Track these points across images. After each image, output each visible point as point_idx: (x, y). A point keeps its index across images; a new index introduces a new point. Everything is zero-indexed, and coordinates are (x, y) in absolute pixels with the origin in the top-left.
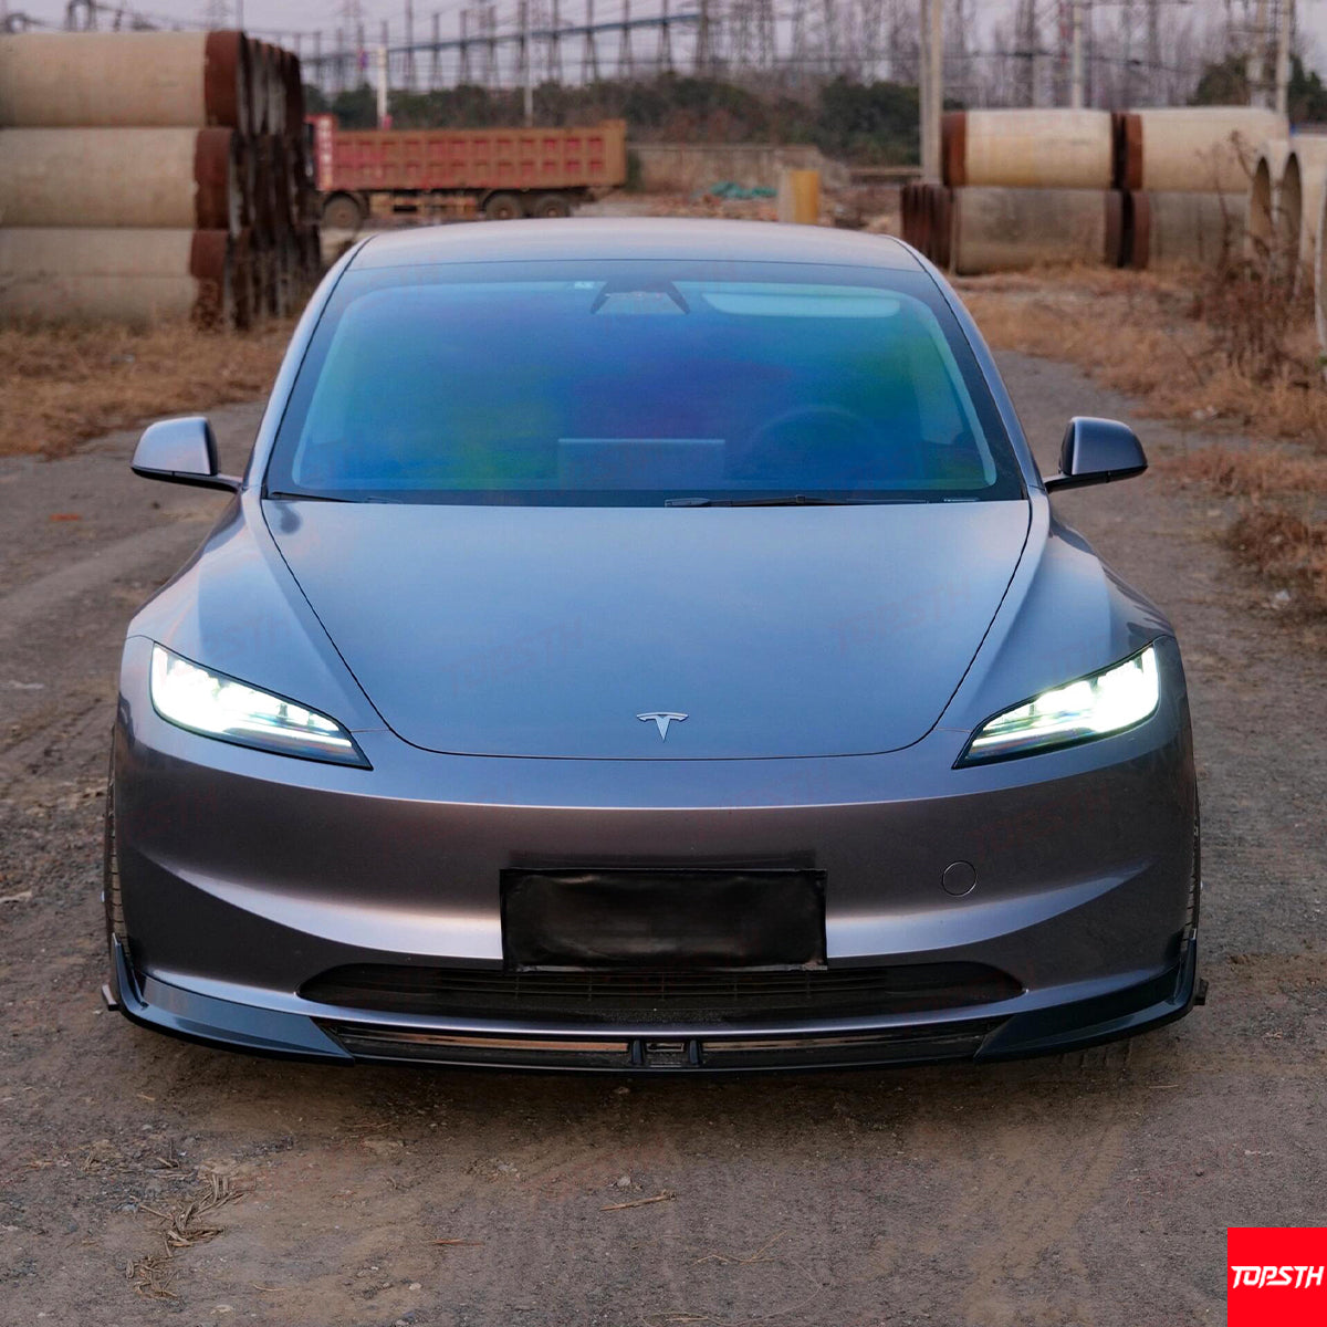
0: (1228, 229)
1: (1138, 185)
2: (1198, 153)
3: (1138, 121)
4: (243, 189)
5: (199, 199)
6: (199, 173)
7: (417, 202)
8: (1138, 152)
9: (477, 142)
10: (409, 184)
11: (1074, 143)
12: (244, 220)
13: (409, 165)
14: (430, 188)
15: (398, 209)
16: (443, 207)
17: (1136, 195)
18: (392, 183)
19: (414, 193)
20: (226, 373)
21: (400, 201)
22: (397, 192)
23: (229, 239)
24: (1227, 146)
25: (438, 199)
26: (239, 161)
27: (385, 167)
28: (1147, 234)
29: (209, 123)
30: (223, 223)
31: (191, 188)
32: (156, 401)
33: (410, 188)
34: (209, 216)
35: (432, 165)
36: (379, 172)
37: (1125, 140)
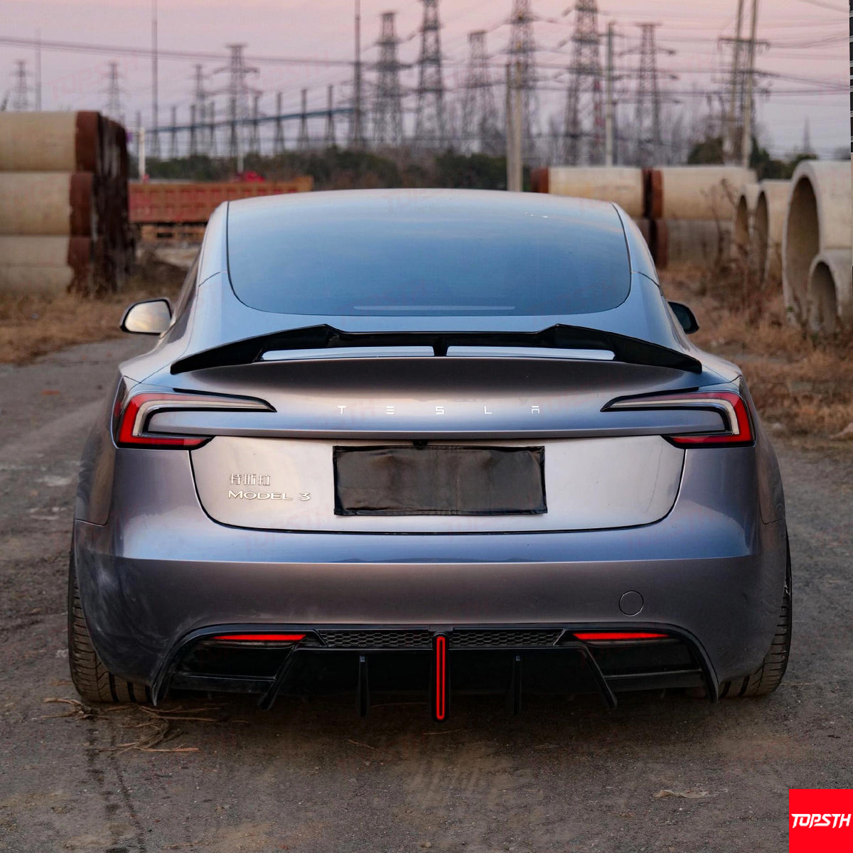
0: (721, 239)
1: (659, 213)
2: (702, 192)
3: (659, 175)
4: (98, 212)
5: (73, 218)
6: (73, 202)
7: (175, 230)
8: (660, 194)
9: (214, 191)
10: (168, 218)
11: (618, 188)
12: (100, 232)
13: (168, 206)
14: (182, 222)
15: (159, 236)
16: (190, 234)
17: (659, 222)
18: (156, 217)
19: (171, 224)
20: (104, 323)
21: (161, 230)
22: (160, 224)
23: (92, 244)
24: (720, 189)
25: (187, 229)
26: (96, 193)
27: (151, 207)
28: (666, 247)
29: (78, 169)
30: (87, 233)
31: (67, 210)
32: (70, 336)
33: (168, 222)
34: (78, 228)
35: (183, 206)
36: (147, 211)
37: (651, 186)
